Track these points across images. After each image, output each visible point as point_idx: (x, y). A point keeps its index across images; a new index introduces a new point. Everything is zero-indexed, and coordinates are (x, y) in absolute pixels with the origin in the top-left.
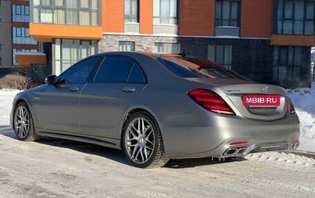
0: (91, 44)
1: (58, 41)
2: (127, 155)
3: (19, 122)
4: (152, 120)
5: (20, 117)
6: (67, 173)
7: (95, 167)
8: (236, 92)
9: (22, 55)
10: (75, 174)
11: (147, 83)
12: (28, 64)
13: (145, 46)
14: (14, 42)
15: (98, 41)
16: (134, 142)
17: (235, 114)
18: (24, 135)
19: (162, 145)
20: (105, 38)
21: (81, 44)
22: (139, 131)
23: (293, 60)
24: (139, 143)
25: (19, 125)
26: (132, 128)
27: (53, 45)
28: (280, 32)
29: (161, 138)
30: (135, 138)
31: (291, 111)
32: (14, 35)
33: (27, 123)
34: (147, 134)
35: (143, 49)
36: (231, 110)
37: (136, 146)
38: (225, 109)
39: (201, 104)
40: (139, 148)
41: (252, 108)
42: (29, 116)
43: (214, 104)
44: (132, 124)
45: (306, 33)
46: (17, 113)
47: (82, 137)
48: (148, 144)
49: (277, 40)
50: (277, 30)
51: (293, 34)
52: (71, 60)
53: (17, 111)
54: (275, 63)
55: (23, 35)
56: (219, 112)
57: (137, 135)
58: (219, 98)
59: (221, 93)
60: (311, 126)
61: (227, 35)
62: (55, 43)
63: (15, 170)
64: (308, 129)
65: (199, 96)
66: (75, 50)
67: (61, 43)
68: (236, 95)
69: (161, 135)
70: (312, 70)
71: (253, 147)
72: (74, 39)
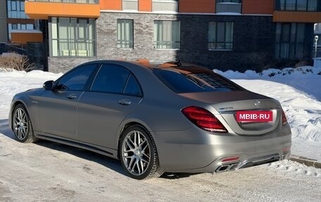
0: (88, 23)
1: (54, 19)
2: (124, 165)
3: (18, 123)
4: (148, 134)
5: (19, 118)
6: (66, 187)
7: (94, 178)
8: (229, 110)
9: (18, 33)
10: (73, 189)
11: (142, 97)
12: (24, 42)
13: (144, 24)
14: (9, 17)
15: (96, 19)
16: (131, 154)
17: (227, 131)
18: (23, 137)
19: (158, 159)
20: (103, 15)
21: (78, 23)
22: (135, 144)
23: (296, 38)
24: (136, 155)
25: (18, 126)
26: (128, 140)
27: (49, 24)
28: (282, 8)
29: (156, 152)
30: (132, 150)
31: (283, 122)
32: (9, 9)
33: (25, 125)
34: (143, 147)
35: (142, 27)
36: (224, 128)
37: (132, 157)
38: (218, 126)
39: (194, 122)
40: (135, 160)
41: (244, 123)
42: (27, 118)
43: (207, 122)
44: (128, 136)
45: (309, 9)
46: (15, 115)
47: (80, 144)
48: (144, 157)
49: (279, 17)
50: (279, 7)
51: (296, 10)
52: (68, 39)
53: (16, 112)
54: (278, 39)
55: (18, 9)
56: (212, 130)
57: (134, 147)
58: (212, 116)
59: (214, 111)
60: (306, 126)
61: (228, 12)
62: (51, 22)
63: (16, 184)
64: (302, 129)
65: (193, 114)
66: (72, 28)
67: (58, 22)
68: (229, 112)
69: (156, 149)
70: (316, 43)
71: (245, 162)
72: (70, 17)
